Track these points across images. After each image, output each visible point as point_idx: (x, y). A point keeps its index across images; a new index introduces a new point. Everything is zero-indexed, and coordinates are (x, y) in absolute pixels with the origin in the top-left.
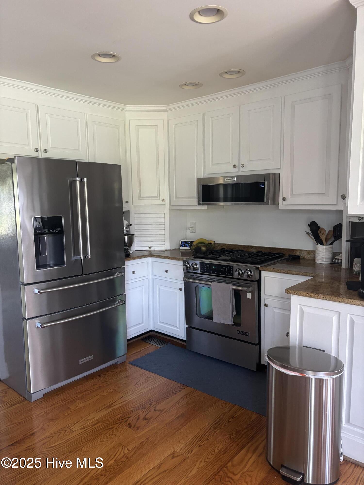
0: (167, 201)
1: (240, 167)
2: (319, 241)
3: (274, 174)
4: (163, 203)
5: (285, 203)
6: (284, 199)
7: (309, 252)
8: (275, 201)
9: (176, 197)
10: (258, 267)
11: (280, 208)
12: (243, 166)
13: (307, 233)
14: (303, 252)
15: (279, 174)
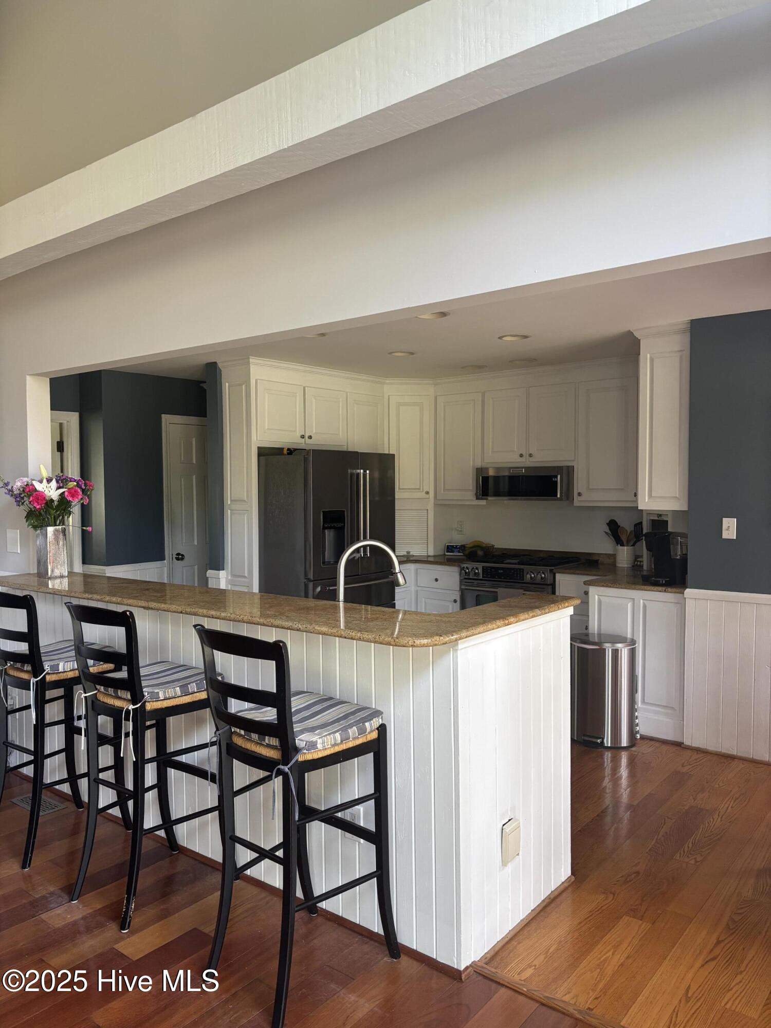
0: (432, 494)
1: (528, 456)
2: (619, 542)
3: (568, 467)
4: (427, 496)
5: (580, 498)
6: (579, 494)
7: (609, 556)
8: (568, 495)
9: (445, 490)
10: (553, 569)
11: (575, 505)
12: (531, 455)
13: (606, 533)
14: (602, 556)
15: (573, 466)
